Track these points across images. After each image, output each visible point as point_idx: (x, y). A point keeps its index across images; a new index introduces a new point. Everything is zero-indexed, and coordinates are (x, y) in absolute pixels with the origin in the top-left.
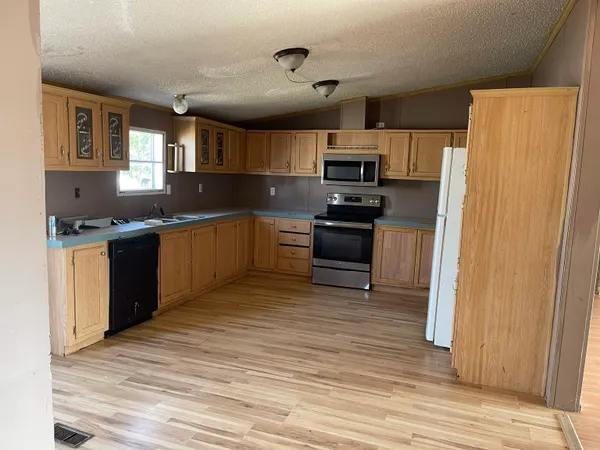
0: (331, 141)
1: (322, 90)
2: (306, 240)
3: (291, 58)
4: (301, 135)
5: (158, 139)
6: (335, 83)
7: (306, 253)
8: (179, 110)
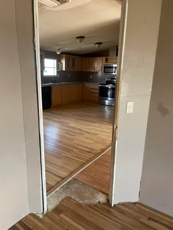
0: (107, 60)
1: (97, 45)
2: (97, 91)
3: (79, 39)
4: (97, 58)
5: (55, 61)
6: (101, 43)
7: (97, 95)
8: (58, 53)
